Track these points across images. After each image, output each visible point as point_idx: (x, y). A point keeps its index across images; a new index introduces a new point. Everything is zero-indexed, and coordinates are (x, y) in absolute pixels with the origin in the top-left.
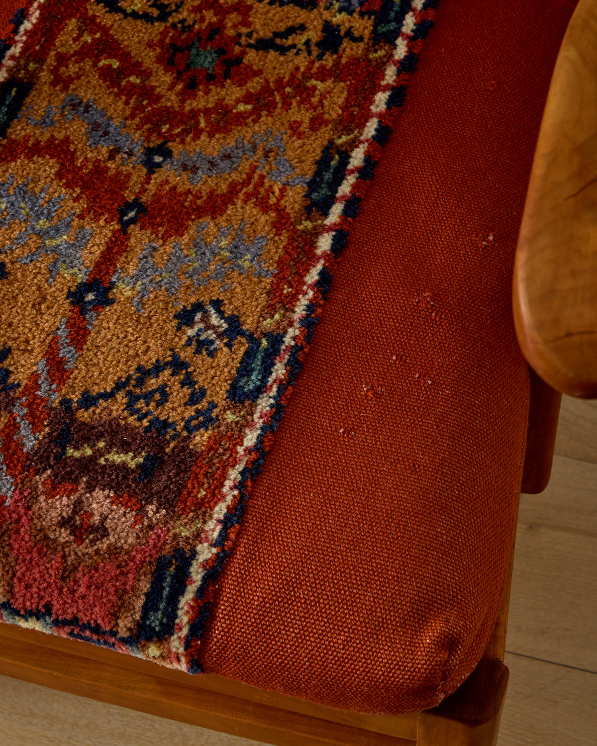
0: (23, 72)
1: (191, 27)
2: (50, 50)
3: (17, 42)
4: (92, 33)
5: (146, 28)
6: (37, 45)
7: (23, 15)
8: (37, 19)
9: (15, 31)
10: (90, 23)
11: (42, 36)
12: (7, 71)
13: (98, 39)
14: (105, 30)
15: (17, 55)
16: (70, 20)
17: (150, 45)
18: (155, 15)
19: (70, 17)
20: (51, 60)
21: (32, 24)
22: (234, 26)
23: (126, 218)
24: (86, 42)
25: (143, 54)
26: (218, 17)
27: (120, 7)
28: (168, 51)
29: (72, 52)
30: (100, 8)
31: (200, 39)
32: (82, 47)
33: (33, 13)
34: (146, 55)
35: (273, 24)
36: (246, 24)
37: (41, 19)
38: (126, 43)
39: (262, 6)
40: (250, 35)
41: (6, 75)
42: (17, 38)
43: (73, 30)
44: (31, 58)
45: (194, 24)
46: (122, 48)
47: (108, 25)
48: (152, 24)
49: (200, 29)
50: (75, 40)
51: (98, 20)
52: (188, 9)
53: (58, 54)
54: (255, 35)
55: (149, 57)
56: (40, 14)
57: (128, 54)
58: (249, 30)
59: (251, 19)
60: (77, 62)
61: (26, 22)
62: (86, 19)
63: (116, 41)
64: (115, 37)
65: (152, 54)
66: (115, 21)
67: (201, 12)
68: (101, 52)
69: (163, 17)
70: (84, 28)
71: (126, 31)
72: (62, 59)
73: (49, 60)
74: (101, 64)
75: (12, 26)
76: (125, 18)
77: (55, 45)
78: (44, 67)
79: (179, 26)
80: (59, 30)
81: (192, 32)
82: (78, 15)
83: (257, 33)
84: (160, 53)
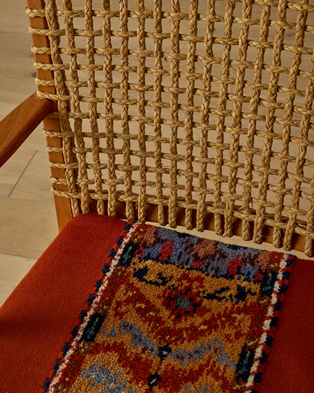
0: (101, 310)
1: (177, 288)
2: (113, 299)
3: (98, 295)
4: (132, 291)
5: (156, 289)
6: (107, 297)
7: (100, 283)
8: (107, 284)
9: (97, 291)
10: (131, 286)
11: (110, 293)
12: (94, 310)
13: (135, 294)
14: (138, 290)
15: (98, 302)
16: (122, 285)
17: (159, 297)
18: (160, 283)
19: (122, 283)
20: (114, 304)
21: (105, 287)
22: (197, 288)
23: (151, 383)
24: (129, 296)
25: (156, 301)
26: (189, 283)
27: (144, 279)
28: (167, 300)
29: (123, 300)
30: (135, 279)
31: (181, 294)
32: (128, 298)
33: (105, 282)
34: (157, 302)
35: (214, 286)
36: (202, 286)
37: (109, 285)
38: (148, 296)
39: (208, 278)
40: (204, 292)
41: (93, 312)
42: (98, 294)
43: (123, 290)
44: (105, 303)
45: (178, 287)
46: (146, 299)
47: (139, 288)
48: (159, 287)
49: (181, 289)
50: (124, 294)
51: (135, 285)
52: (175, 280)
53: (117, 301)
54: (206, 292)
55: (159, 303)
56: (108, 282)
57: (149, 301)
58: (204, 290)
59: (204, 284)
60: (125, 305)
61: (102, 286)
62: (129, 285)
63: (143, 295)
64: (143, 293)
65: (160, 301)
66: (142, 285)
67: (181, 281)
68: (137, 300)
69: (164, 284)
70: (128, 289)
71: (147, 290)
72: (119, 304)
73: (113, 304)
74: (136, 306)
75: (95, 288)
76: (147, 284)
77: (115, 297)
78: (111, 308)
79: (172, 287)
80: (117, 290)
81: (177, 290)
82: (125, 282)
83: (207, 291)
84: (163, 301)
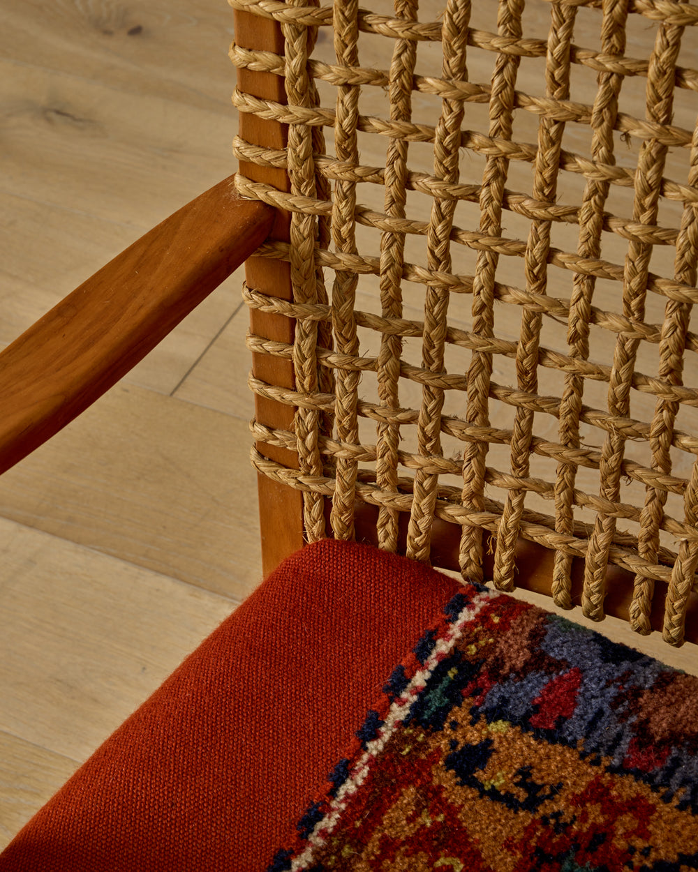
0: (333, 858)
1: (567, 826)
2: (373, 830)
3: (333, 810)
4: (433, 812)
5: (506, 818)
6: (358, 820)
7: (346, 771)
8: (364, 779)
9: (333, 794)
10: (432, 797)
11: (367, 808)
12: (313, 854)
13: (440, 823)
14: (451, 811)
15: (330, 830)
16: (408, 788)
17: (509, 845)
18: (521, 800)
19: (409, 782)
20: (373, 847)
21: (357, 786)
22: (627, 835)
24: (423, 826)
25: (498, 858)
26: (606, 816)
27: (476, 779)
28: (532, 859)
29: (403, 838)
30: (449, 776)
31: (577, 847)
32: (417, 833)
33: (360, 769)
34: (501, 860)
35: (679, 840)
36: (645, 835)
37: (369, 781)
38: (477, 836)
39: (668, 809)
40: (646, 853)
41: (310, 859)
42: (334, 804)
43: (409, 804)
44: (348, 839)
45: (572, 822)
46: (470, 844)
47: (456, 805)
48: (516, 812)
49: (580, 830)
50: (410, 820)
51: (444, 795)
52: (567, 799)
53: (384, 837)
54: (653, 855)
55: (505, 864)
56: (369, 772)
57: (477, 854)
58: (647, 845)
59: (650, 828)
60: (407, 854)
61: (348, 781)
62: (428, 790)
63: (463, 831)
64: (464, 824)
65: (509, 859)
66: (467, 799)
67: (583, 805)
68: (443, 844)
69: (531, 805)
70: (424, 804)
71: (479, 818)
72: (389, 847)
73: (370, 845)
74: (438, 864)
75: (329, 785)
76: (481, 797)
77: (381, 824)
78: (363, 855)
79: (552, 821)
80: (391, 802)
81: (567, 834)
82: (419, 781)
83: (657, 850)
84: (520, 860)
